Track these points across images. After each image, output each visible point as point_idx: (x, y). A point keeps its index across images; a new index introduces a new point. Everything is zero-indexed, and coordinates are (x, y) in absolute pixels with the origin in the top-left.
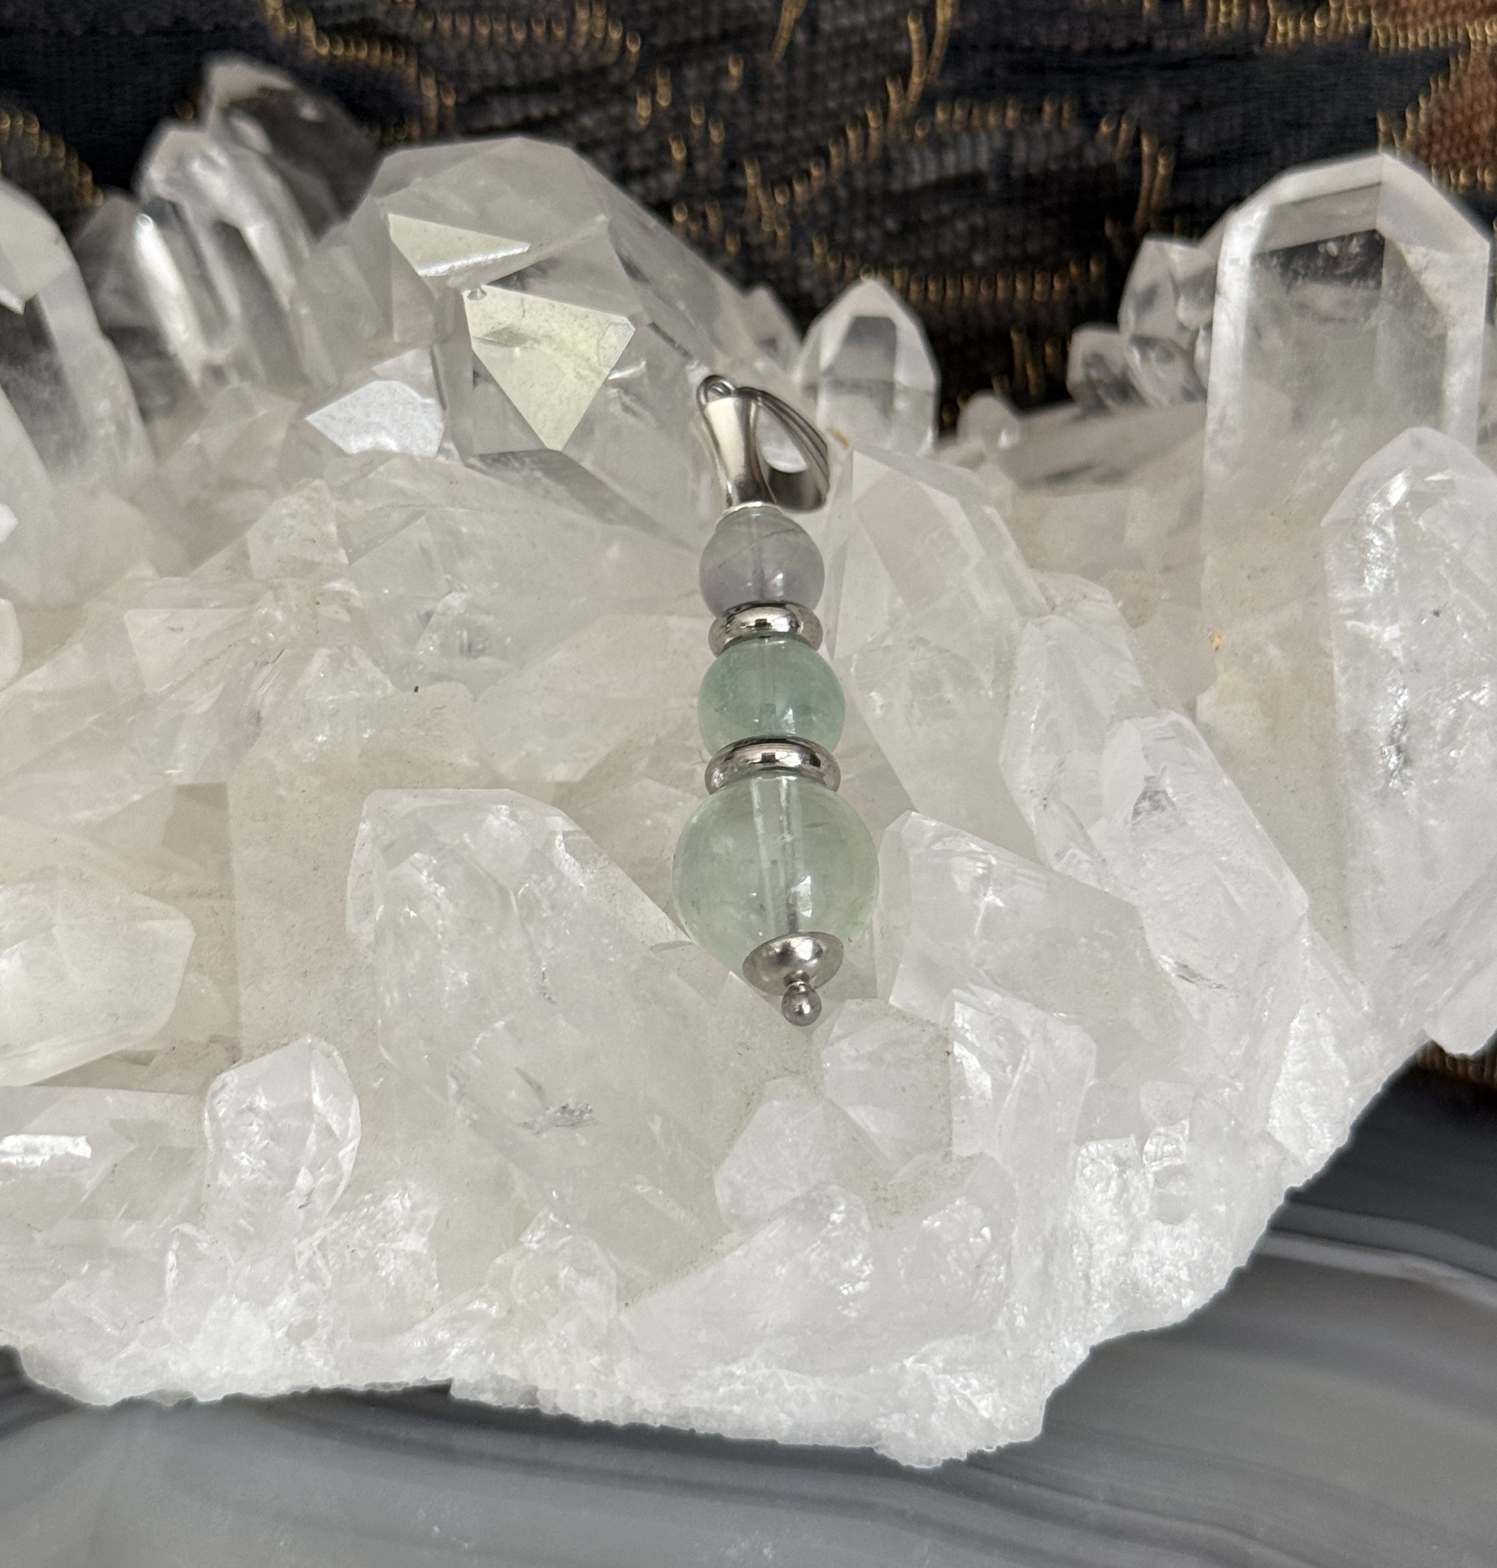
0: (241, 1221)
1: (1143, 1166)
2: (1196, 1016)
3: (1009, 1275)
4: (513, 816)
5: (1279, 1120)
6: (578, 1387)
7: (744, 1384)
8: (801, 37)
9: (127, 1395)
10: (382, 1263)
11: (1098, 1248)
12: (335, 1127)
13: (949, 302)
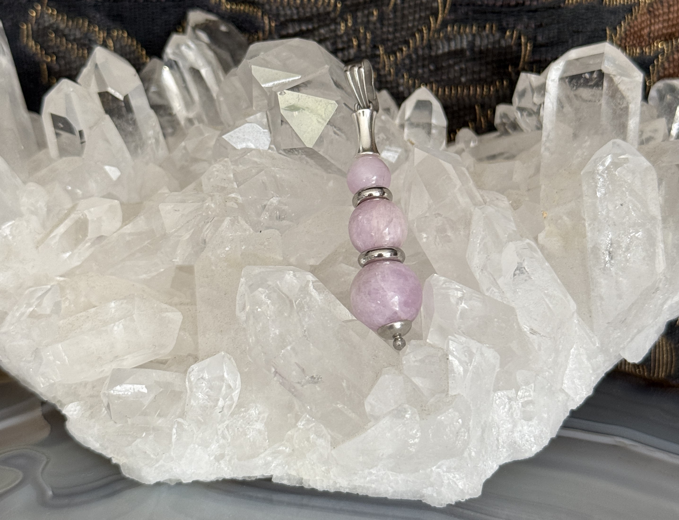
0: (199, 417)
1: (518, 400)
2: (536, 348)
3: (469, 437)
4: (295, 275)
5: (566, 385)
6: (317, 478)
7: (376, 477)
9: (158, 480)
10: (248, 433)
11: (501, 429)
12: (232, 385)
13: (452, 95)
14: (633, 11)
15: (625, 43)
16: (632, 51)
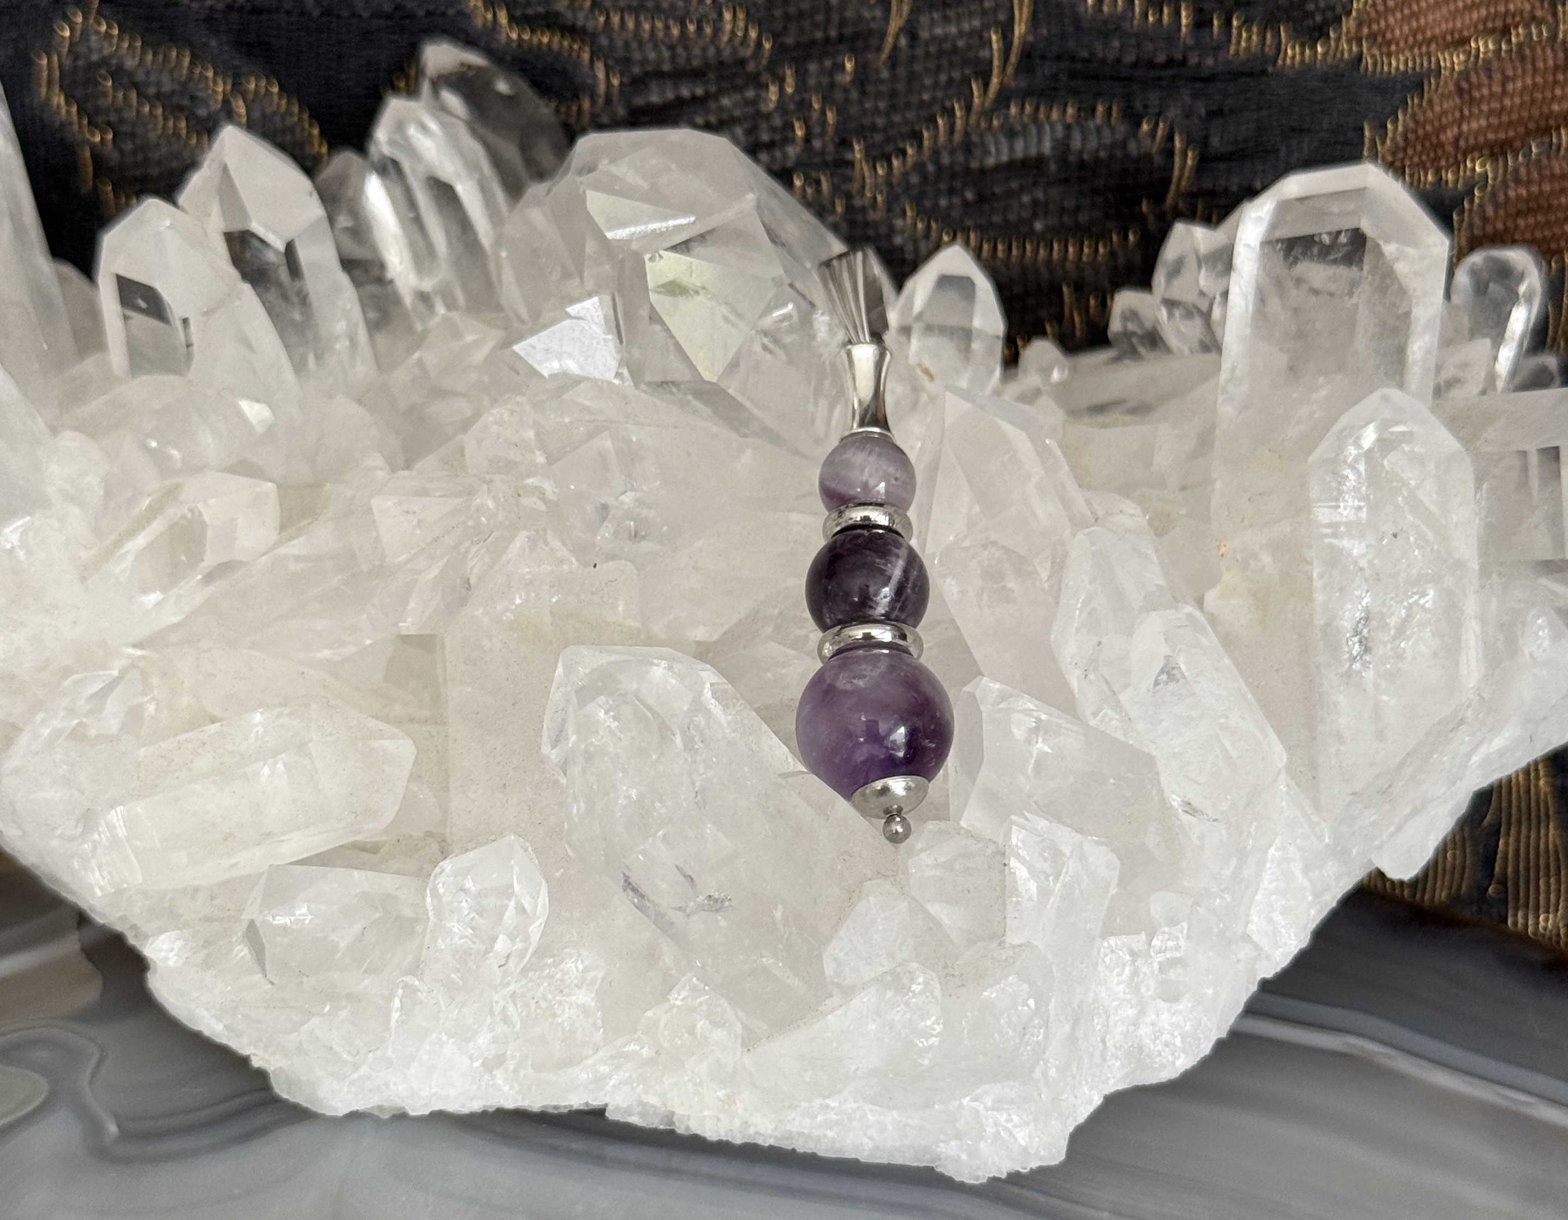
0: (453, 975)
1: (1151, 957)
2: (1197, 842)
3: (1046, 1037)
4: (670, 668)
5: (1256, 925)
6: (706, 1113)
7: (836, 1114)
8: (903, 42)
9: (355, 1108)
10: (559, 1012)
11: (1113, 1019)
12: (527, 906)
13: (1013, 260)
14: (1426, 87)
15: (1403, 160)
16: (1416, 177)
